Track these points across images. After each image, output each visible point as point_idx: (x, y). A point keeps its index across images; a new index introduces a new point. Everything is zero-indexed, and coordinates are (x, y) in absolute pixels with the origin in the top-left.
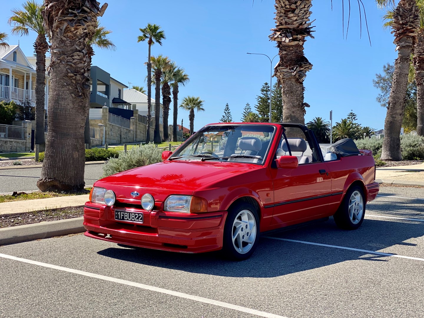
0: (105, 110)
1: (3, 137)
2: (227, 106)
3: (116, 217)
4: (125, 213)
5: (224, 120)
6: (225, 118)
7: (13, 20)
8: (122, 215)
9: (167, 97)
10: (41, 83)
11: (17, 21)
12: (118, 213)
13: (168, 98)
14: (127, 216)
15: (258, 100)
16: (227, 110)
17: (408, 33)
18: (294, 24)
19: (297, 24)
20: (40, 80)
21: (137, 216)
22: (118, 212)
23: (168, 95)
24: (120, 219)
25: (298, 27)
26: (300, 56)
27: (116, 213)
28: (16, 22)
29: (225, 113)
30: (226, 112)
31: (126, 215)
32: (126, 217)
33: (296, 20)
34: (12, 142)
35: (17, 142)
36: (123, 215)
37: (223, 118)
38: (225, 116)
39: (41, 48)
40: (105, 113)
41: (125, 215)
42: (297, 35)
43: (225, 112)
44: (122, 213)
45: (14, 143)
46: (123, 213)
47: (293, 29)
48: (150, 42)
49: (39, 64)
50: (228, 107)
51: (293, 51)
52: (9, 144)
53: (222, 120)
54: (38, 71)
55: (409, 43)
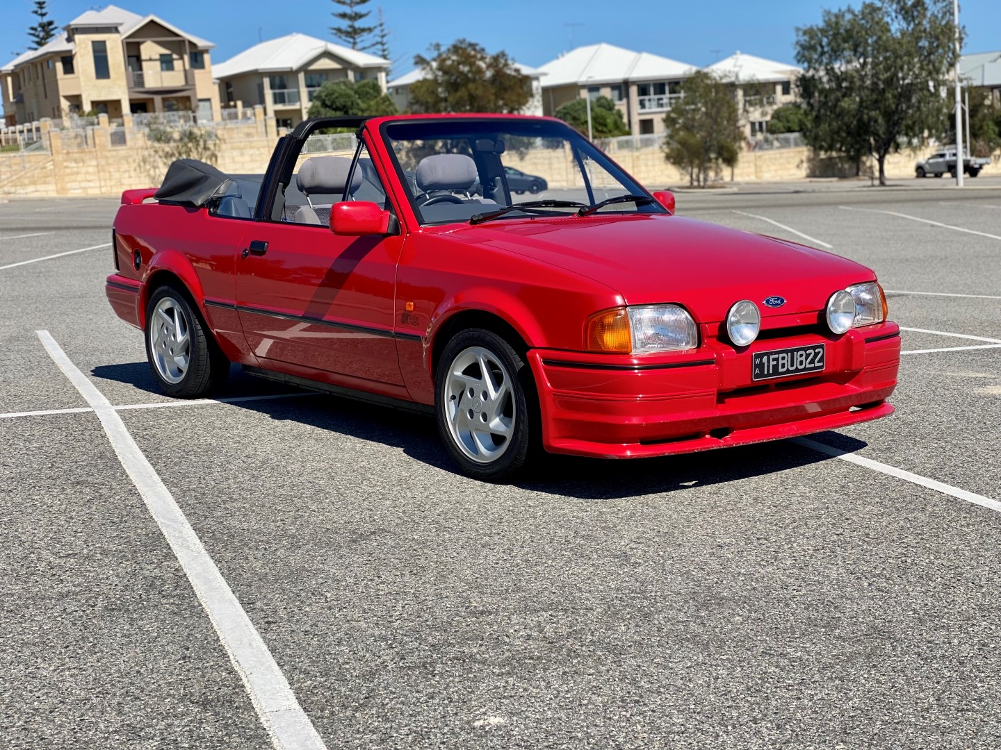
3: (757, 371)
4: (781, 355)
8: (772, 363)
12: (761, 361)
14: (785, 361)
21: (810, 354)
22: (760, 356)
24: (769, 374)
27: (758, 361)
31: (783, 358)
32: (783, 366)
36: (775, 363)
41: (780, 359)
44: (772, 357)
46: (776, 356)
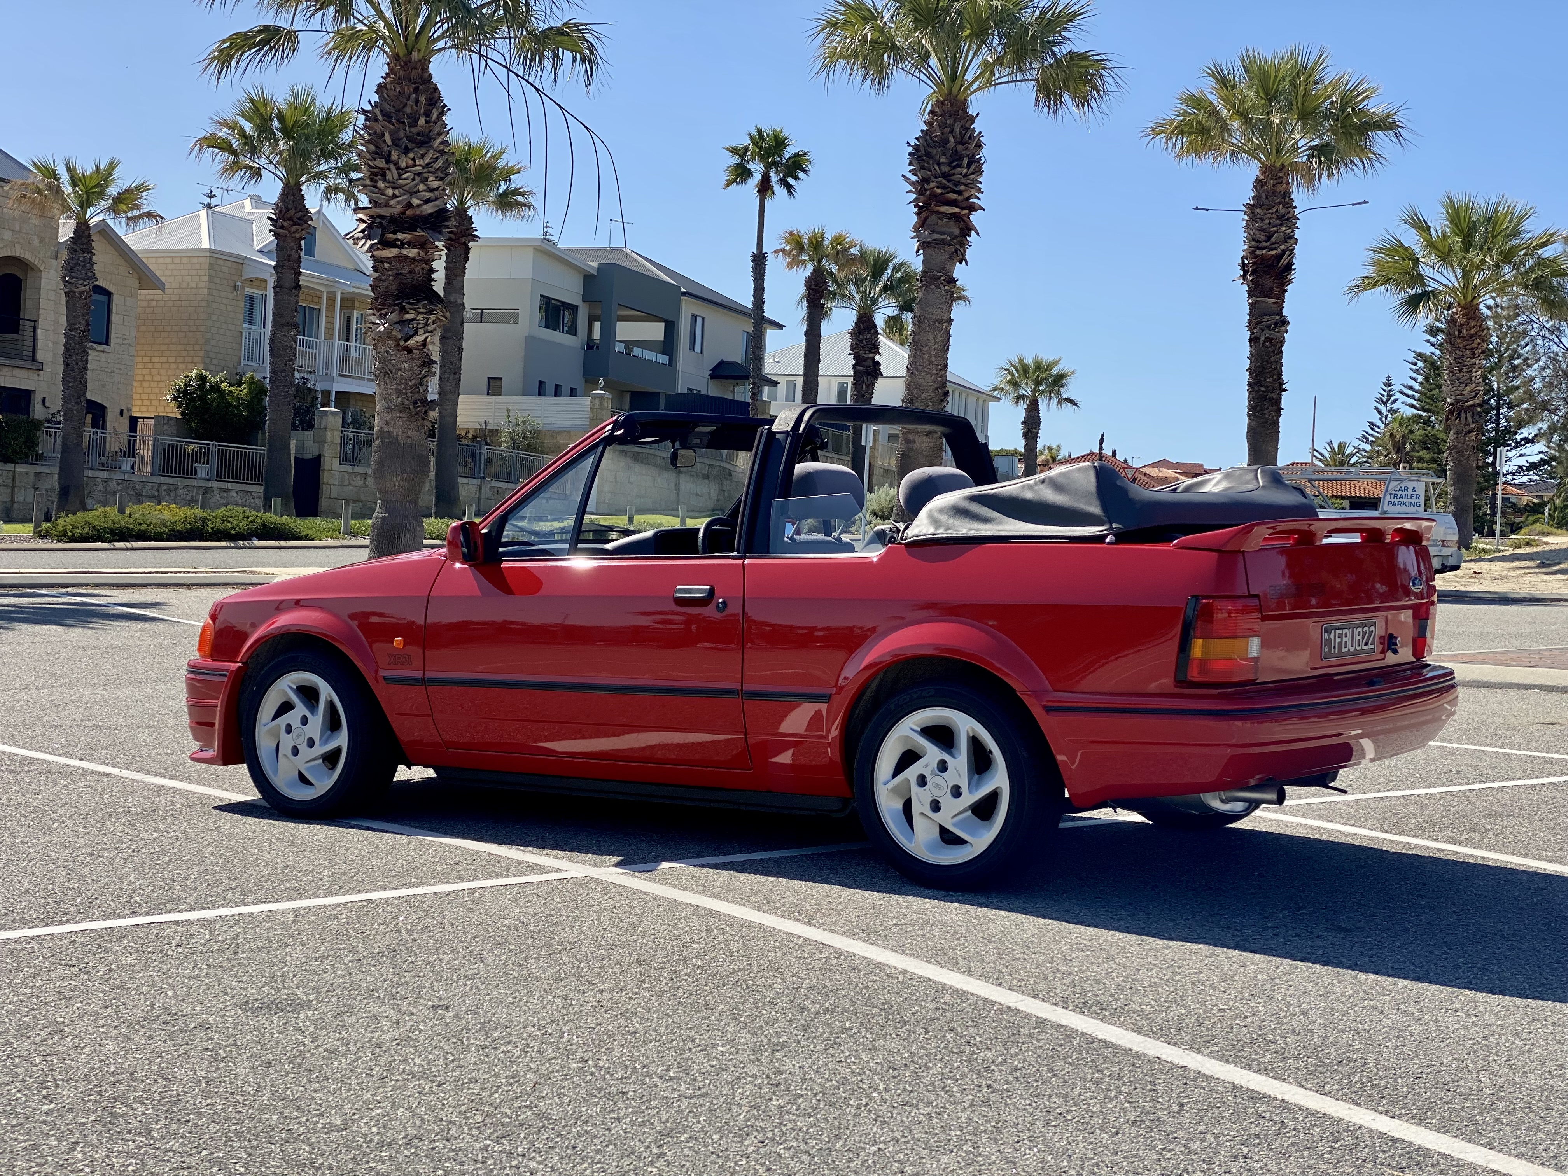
0: (597, 402)
1: (203, 475)
2: (1388, 385)
5: (1371, 438)
6: (1377, 429)
7: (210, 147)
9: (866, 359)
10: (283, 325)
11: (220, 148)
13: (870, 363)
15: (1414, 367)
16: (1388, 400)
17: (936, 205)
18: (391, 206)
19: (399, 206)
20: (282, 316)
23: (871, 355)
25: (403, 213)
26: (409, 283)
28: (217, 150)
29: (1380, 413)
30: (1383, 409)
33: (394, 196)
34: (227, 491)
35: (247, 492)
37: (1371, 432)
38: (1379, 423)
39: (285, 224)
40: (599, 411)
42: (395, 232)
43: (1377, 409)
45: (235, 495)
47: (391, 217)
48: (765, 188)
49: (279, 270)
50: (1390, 391)
51: (390, 273)
52: (218, 497)
53: (1367, 439)
54: (278, 290)
55: (942, 233)
